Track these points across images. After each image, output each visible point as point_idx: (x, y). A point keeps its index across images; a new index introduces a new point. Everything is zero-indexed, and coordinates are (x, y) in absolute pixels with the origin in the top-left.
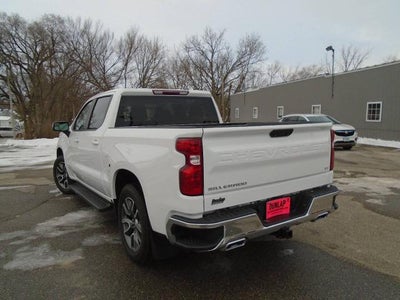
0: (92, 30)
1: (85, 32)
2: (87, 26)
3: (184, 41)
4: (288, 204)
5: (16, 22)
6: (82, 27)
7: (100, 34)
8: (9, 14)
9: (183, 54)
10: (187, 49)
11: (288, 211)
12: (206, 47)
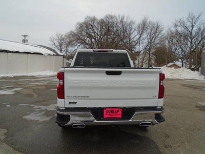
0: (125, 20)
1: (122, 21)
2: (123, 18)
3: (174, 22)
4: (120, 113)
5: (94, 20)
6: (120, 19)
7: (128, 22)
8: (91, 17)
9: (173, 29)
10: (176, 26)
11: (120, 116)
12: (188, 24)
